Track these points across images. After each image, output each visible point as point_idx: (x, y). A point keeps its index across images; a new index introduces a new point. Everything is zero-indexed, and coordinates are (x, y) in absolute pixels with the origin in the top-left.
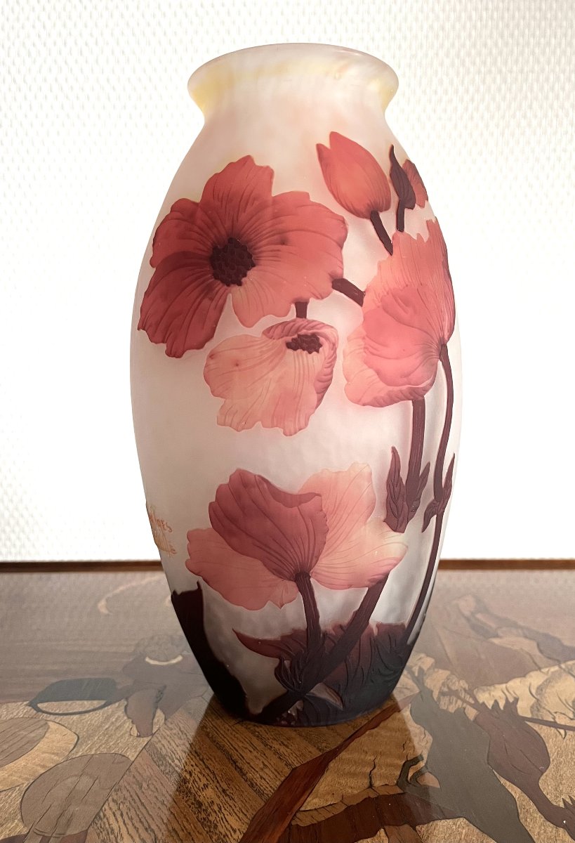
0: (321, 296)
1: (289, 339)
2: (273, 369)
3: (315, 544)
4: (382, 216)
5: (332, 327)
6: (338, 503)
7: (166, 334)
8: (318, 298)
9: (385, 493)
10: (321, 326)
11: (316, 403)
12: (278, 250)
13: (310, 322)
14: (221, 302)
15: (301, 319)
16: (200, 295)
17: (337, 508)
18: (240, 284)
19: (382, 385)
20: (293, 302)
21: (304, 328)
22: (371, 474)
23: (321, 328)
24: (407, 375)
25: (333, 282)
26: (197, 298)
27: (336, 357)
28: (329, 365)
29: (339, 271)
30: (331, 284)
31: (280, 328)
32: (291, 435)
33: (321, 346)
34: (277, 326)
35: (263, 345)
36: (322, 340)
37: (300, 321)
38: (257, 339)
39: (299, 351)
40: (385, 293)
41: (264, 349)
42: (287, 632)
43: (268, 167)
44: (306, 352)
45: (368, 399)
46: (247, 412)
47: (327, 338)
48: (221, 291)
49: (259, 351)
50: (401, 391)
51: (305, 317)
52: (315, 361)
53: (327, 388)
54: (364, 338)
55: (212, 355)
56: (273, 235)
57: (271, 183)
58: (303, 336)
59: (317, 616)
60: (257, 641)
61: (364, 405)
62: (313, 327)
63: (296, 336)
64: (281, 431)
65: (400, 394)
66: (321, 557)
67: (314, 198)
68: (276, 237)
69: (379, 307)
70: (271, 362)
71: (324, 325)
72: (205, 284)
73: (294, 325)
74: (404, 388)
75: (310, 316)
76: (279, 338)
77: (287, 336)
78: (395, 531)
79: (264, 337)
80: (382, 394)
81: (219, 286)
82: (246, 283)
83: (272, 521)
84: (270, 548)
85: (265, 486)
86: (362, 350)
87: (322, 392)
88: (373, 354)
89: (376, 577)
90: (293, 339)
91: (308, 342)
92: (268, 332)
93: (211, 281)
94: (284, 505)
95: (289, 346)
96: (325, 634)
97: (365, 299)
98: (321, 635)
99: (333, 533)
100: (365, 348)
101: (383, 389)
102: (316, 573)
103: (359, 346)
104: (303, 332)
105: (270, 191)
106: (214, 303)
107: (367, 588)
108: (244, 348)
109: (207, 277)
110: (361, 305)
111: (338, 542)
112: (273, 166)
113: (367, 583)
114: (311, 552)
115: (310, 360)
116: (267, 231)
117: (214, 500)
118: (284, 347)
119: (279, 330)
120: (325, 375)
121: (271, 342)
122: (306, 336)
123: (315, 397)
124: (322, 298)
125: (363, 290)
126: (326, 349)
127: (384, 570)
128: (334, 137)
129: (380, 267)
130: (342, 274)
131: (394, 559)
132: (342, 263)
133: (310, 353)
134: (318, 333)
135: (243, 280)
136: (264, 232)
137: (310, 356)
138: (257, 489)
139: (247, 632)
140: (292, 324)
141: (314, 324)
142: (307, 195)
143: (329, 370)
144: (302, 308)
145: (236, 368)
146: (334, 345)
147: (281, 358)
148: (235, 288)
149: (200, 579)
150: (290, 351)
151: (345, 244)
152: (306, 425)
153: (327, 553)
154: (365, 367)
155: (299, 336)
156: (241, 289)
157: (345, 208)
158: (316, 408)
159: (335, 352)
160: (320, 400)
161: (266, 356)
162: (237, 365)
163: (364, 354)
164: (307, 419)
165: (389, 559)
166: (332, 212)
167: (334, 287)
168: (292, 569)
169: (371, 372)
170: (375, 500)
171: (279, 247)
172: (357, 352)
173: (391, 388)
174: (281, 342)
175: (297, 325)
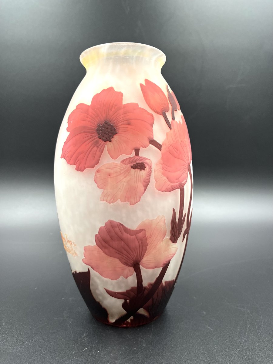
0: (145, 146)
1: (132, 164)
2: (125, 177)
3: (142, 251)
4: (167, 114)
5: (150, 160)
6: (152, 233)
7: (76, 161)
8: (144, 148)
9: (170, 227)
10: (144, 159)
11: (143, 191)
12: (127, 127)
13: (140, 157)
14: (102, 148)
15: (137, 156)
16: (92, 145)
17: (152, 235)
18: (110, 141)
19: (169, 183)
20: (134, 149)
21: (138, 160)
22: (165, 220)
23: (145, 160)
24: (178, 179)
25: (149, 141)
26: (90, 147)
27: (151, 172)
28: (149, 175)
29: (151, 136)
30: (149, 142)
31: (128, 160)
32: (133, 205)
33: (145, 167)
34: (127, 159)
35: (121, 167)
36: (146, 165)
37: (137, 157)
38: (118, 164)
39: (136, 169)
40: (169, 145)
41: (122, 169)
42: (129, 288)
43: (120, 92)
44: (139, 170)
45: (164, 189)
46: (114, 195)
47: (148, 164)
48: (102, 144)
49: (119, 169)
50: (176, 185)
51: (139, 155)
52: (143, 173)
53: (148, 185)
54: (162, 164)
55: (98, 171)
56: (125, 121)
57: (122, 99)
58: (138, 163)
59: (142, 281)
60: (115, 293)
61: (163, 191)
62: (142, 160)
63: (135, 163)
64: (129, 203)
65: (176, 186)
66: (144, 256)
67: (140, 106)
68: (125, 122)
69: (167, 151)
70: (125, 174)
71: (147, 159)
72: (95, 141)
73: (134, 158)
74: (177, 184)
75: (140, 155)
76: (128, 164)
77: (131, 163)
78: (173, 243)
79: (122, 164)
80: (169, 187)
81: (101, 142)
82: (113, 141)
83: (124, 242)
84: (123, 254)
85: (122, 227)
86: (161, 169)
87: (146, 187)
88: (166, 171)
89: (165, 263)
90: (134, 165)
91: (140, 166)
92: (123, 162)
93: (97, 139)
94: (130, 235)
95: (132, 167)
96: (145, 288)
97: (162, 148)
98: (143, 289)
99: (150, 246)
100: (162, 168)
101: (169, 185)
102: (142, 263)
103: (160, 167)
104: (138, 162)
105: (122, 102)
106: (99, 149)
107: (162, 268)
108: (113, 168)
109: (96, 137)
110: (161, 150)
111: (151, 250)
112: (123, 92)
113: (162, 265)
114: (140, 254)
115: (141, 174)
116: (122, 119)
117: (97, 233)
118: (130, 168)
119: (128, 161)
120: (147, 180)
121: (124, 166)
122: (139, 163)
123: (143, 189)
124: (145, 148)
125: (161, 144)
126: (147, 168)
127: (168, 259)
128: (147, 81)
129: (167, 135)
130: (153, 138)
131: (172, 254)
132: (153, 133)
133: (141, 170)
134: (144, 162)
135: (112, 139)
136: (120, 120)
137: (141, 171)
138: (118, 228)
139: (111, 289)
140: (133, 158)
141: (142, 158)
142: (137, 105)
143: (148, 177)
144: (137, 152)
145: (109, 177)
146: (151, 167)
147: (129, 173)
148: (108, 143)
149: (89, 267)
150: (133, 170)
151: (153, 125)
152: (139, 200)
153: (147, 254)
154: (163, 176)
155: (137, 163)
156: (111, 143)
157: (152, 110)
158: (144, 193)
159: (151, 170)
160: (145, 190)
161: (122, 172)
162: (110, 175)
163: (162, 170)
164: (140, 198)
165: (171, 254)
166: (148, 112)
167: (150, 143)
168: (132, 262)
169: (165, 178)
170: (166, 231)
171: (126, 126)
172: (160, 169)
173: (172, 184)
174: (129, 166)
175: (136, 159)
